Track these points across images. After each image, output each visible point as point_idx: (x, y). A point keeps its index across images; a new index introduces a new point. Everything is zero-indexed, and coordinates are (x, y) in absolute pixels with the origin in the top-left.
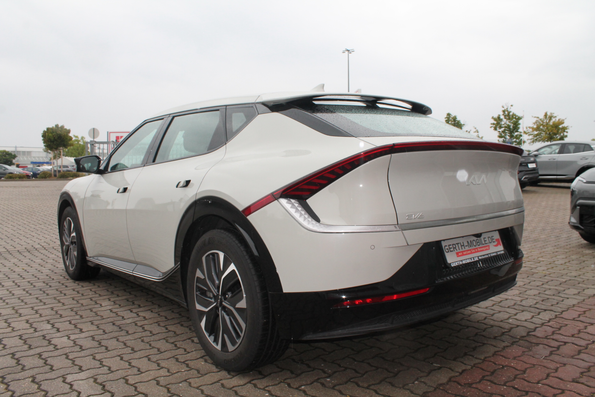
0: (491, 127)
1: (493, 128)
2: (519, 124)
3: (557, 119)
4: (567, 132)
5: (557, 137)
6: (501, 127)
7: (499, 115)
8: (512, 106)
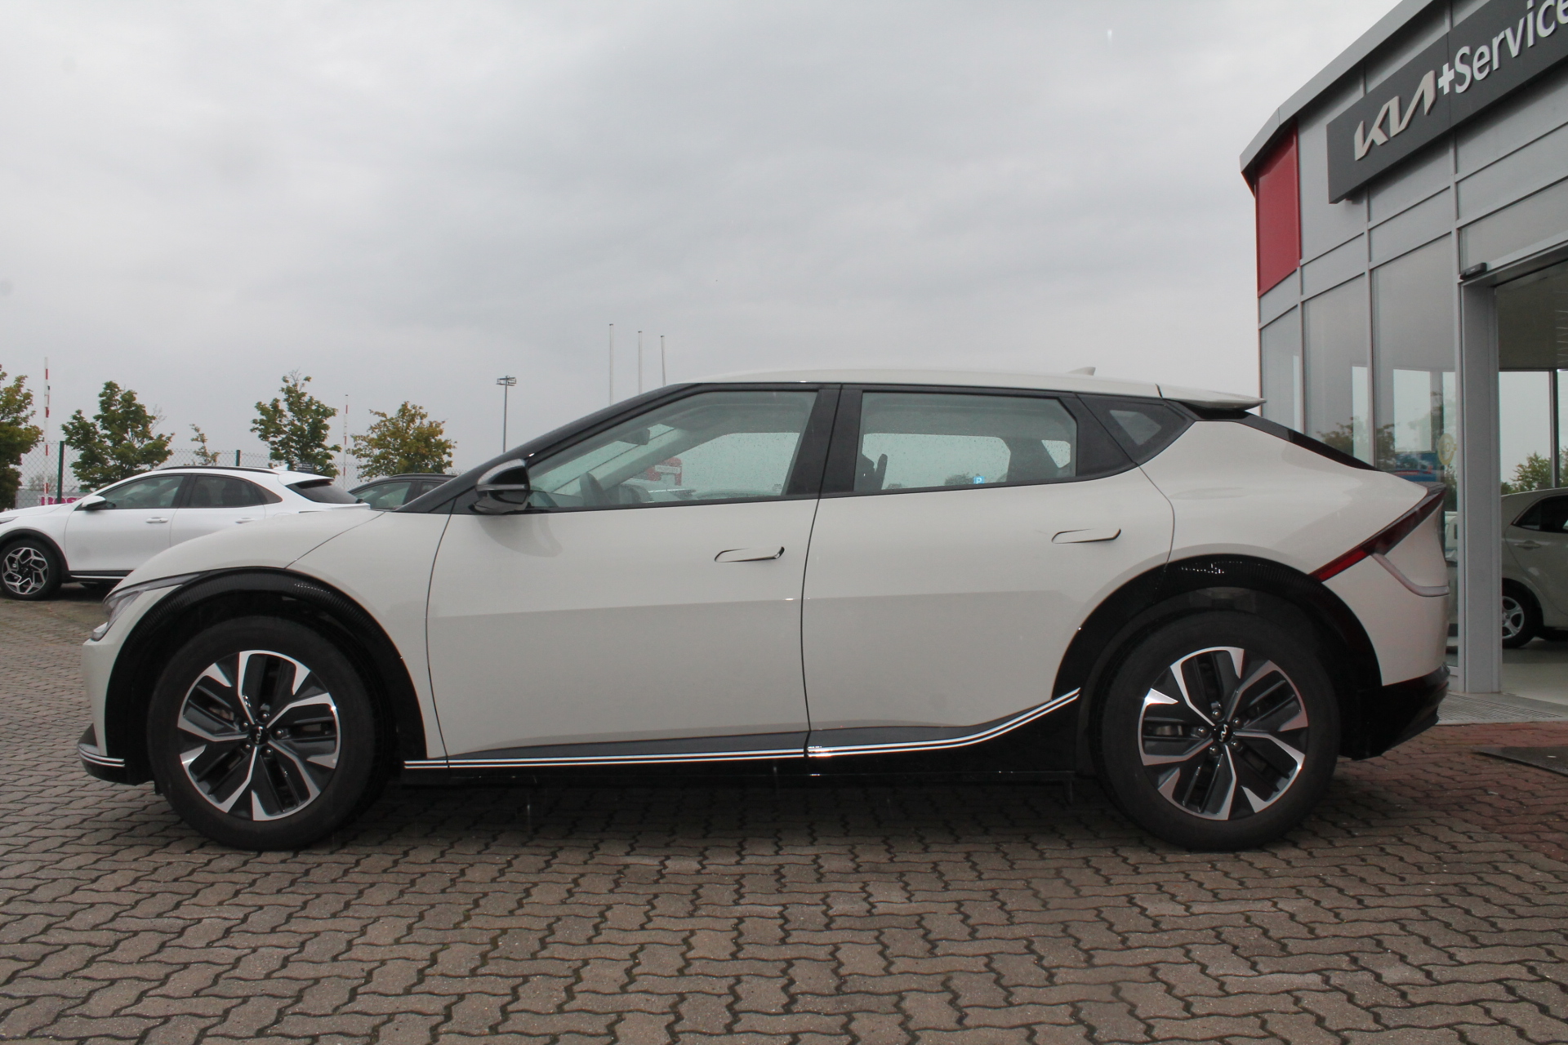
0: (253, 430)
1: (258, 433)
2: (326, 427)
3: (426, 422)
4: (450, 455)
5: (427, 465)
6: (279, 431)
7: (276, 401)
8: (307, 379)
